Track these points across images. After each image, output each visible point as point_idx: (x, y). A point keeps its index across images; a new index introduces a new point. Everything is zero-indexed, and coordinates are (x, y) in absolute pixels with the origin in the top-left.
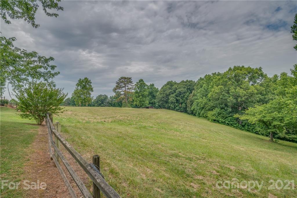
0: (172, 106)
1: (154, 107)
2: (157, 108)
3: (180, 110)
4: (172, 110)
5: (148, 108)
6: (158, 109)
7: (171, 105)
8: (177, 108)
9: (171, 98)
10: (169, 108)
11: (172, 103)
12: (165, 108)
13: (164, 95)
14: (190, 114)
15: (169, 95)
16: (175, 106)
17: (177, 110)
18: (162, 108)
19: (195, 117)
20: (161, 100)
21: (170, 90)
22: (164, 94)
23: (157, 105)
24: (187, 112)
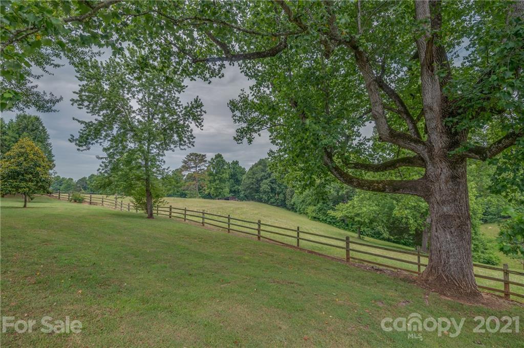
0: (265, 197)
1: (237, 199)
2: (242, 199)
3: (276, 204)
4: (264, 203)
5: (228, 200)
6: (243, 202)
7: (263, 195)
8: (272, 200)
9: (264, 185)
10: (260, 200)
11: (265, 192)
12: (253, 199)
13: (254, 180)
14: (290, 210)
15: (262, 180)
16: (269, 198)
17: (272, 204)
18: (249, 200)
19: (295, 214)
20: (248, 188)
21: (263, 173)
22: (253, 178)
23: (242, 195)
24: (285, 207)
